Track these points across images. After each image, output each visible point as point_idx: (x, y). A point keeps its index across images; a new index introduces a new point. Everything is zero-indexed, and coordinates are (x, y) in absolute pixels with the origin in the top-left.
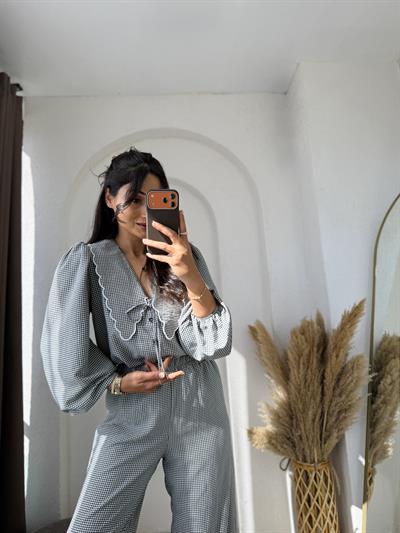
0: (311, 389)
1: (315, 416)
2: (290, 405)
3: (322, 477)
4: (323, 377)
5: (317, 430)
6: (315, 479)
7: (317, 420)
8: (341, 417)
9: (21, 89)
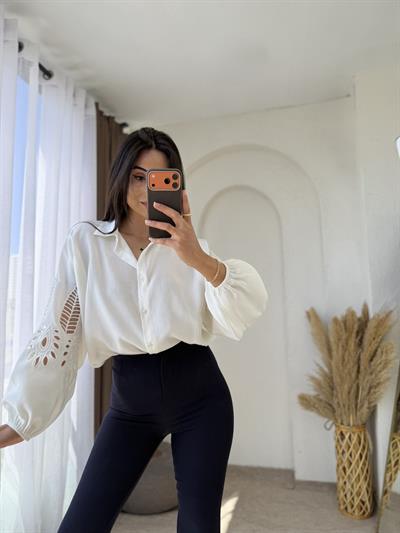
0: (348, 366)
1: (350, 389)
2: (331, 379)
3: (355, 438)
4: (359, 359)
5: (353, 400)
6: (350, 437)
7: (353, 391)
8: (372, 391)
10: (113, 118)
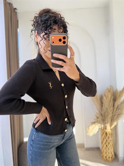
4: (114, 105)
9: (17, 10)
10: (12, 4)
